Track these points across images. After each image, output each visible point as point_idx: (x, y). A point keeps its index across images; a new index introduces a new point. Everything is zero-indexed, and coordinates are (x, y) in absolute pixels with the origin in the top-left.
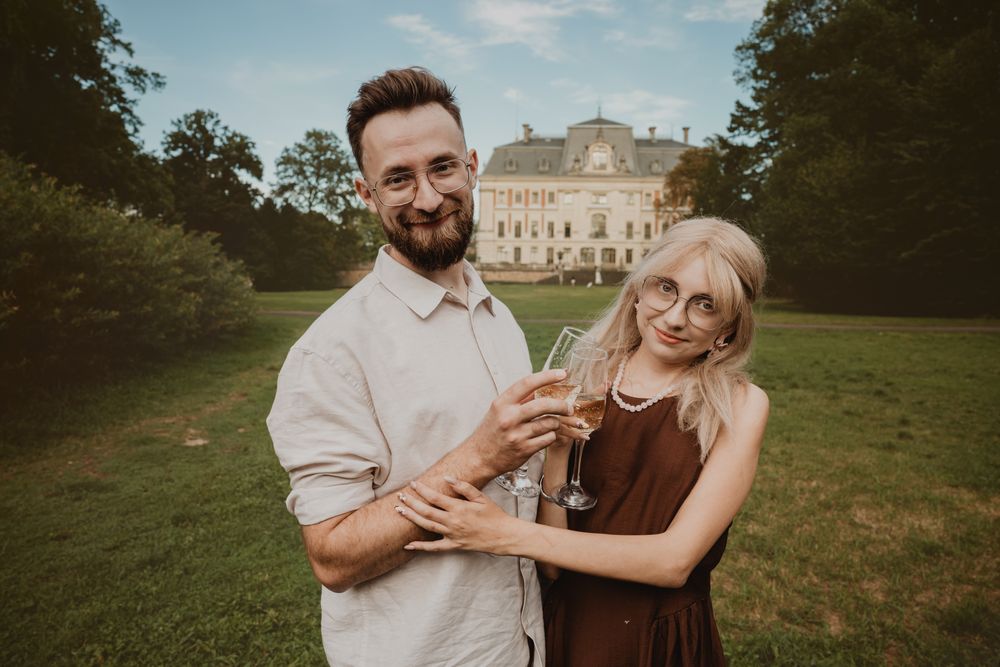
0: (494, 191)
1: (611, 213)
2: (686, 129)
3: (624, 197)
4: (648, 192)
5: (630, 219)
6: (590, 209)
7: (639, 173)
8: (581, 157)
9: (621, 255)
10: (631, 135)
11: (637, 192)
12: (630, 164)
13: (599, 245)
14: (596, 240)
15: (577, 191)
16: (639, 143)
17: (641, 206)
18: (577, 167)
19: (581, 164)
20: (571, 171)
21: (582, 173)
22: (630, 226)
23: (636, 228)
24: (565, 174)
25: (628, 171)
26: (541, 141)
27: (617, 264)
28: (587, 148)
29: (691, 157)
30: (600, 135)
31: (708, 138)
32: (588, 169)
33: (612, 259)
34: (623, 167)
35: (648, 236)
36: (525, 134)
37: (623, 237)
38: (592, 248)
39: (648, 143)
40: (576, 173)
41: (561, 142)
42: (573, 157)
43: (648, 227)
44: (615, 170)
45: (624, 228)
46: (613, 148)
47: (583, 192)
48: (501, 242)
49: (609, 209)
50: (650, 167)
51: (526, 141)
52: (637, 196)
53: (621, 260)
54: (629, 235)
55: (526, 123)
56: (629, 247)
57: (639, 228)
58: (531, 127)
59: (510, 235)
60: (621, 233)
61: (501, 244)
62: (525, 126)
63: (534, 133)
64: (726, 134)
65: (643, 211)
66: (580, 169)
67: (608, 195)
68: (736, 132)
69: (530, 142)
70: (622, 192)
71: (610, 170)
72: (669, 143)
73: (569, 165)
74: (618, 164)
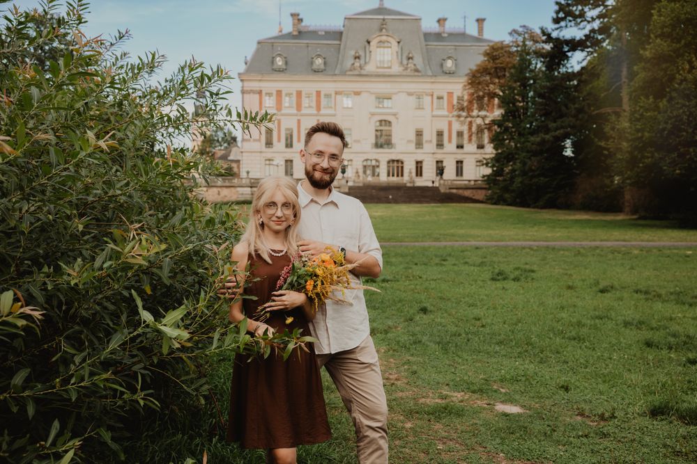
0: (260, 92)
1: (397, 118)
2: (480, 21)
3: (412, 99)
4: (440, 94)
5: (419, 126)
6: (373, 114)
7: (430, 73)
8: (361, 53)
9: (410, 167)
10: (419, 27)
11: (427, 95)
12: (418, 61)
13: (384, 156)
14: (380, 150)
15: (357, 93)
16: (427, 36)
17: (432, 111)
18: (357, 64)
19: (362, 61)
20: (351, 70)
21: (363, 72)
22: (419, 134)
23: (426, 137)
24: (344, 73)
25: (417, 70)
26: (313, 34)
27: (406, 178)
28: (369, 42)
29: (496, 53)
30: (382, 26)
31: (515, 31)
32: (370, 68)
33: (400, 172)
34: (411, 65)
35: (440, 145)
36: (294, 25)
37: (412, 147)
38: (377, 161)
39: (438, 36)
40: (356, 73)
41: (339, 35)
42: (353, 53)
43: (440, 134)
44: (401, 69)
45: (413, 137)
46: (399, 42)
47: (364, 95)
48: (269, 153)
49: (395, 115)
50: (442, 65)
51: (295, 33)
52: (427, 99)
53: (410, 173)
54: (419, 144)
55: (293, 12)
56: (419, 159)
57: (429, 136)
58: (300, 17)
59: (279, 145)
60: (409, 141)
61: (269, 156)
62: (292, 15)
63: (303, 24)
64: (550, 26)
65: (433, 116)
66: (361, 67)
67: (394, 97)
68: (563, 24)
69: (300, 34)
70: (410, 94)
71: (396, 69)
72: (462, 36)
73: (349, 62)
74: (405, 62)
